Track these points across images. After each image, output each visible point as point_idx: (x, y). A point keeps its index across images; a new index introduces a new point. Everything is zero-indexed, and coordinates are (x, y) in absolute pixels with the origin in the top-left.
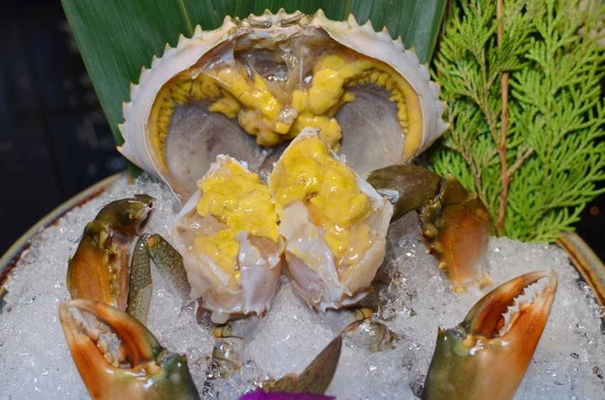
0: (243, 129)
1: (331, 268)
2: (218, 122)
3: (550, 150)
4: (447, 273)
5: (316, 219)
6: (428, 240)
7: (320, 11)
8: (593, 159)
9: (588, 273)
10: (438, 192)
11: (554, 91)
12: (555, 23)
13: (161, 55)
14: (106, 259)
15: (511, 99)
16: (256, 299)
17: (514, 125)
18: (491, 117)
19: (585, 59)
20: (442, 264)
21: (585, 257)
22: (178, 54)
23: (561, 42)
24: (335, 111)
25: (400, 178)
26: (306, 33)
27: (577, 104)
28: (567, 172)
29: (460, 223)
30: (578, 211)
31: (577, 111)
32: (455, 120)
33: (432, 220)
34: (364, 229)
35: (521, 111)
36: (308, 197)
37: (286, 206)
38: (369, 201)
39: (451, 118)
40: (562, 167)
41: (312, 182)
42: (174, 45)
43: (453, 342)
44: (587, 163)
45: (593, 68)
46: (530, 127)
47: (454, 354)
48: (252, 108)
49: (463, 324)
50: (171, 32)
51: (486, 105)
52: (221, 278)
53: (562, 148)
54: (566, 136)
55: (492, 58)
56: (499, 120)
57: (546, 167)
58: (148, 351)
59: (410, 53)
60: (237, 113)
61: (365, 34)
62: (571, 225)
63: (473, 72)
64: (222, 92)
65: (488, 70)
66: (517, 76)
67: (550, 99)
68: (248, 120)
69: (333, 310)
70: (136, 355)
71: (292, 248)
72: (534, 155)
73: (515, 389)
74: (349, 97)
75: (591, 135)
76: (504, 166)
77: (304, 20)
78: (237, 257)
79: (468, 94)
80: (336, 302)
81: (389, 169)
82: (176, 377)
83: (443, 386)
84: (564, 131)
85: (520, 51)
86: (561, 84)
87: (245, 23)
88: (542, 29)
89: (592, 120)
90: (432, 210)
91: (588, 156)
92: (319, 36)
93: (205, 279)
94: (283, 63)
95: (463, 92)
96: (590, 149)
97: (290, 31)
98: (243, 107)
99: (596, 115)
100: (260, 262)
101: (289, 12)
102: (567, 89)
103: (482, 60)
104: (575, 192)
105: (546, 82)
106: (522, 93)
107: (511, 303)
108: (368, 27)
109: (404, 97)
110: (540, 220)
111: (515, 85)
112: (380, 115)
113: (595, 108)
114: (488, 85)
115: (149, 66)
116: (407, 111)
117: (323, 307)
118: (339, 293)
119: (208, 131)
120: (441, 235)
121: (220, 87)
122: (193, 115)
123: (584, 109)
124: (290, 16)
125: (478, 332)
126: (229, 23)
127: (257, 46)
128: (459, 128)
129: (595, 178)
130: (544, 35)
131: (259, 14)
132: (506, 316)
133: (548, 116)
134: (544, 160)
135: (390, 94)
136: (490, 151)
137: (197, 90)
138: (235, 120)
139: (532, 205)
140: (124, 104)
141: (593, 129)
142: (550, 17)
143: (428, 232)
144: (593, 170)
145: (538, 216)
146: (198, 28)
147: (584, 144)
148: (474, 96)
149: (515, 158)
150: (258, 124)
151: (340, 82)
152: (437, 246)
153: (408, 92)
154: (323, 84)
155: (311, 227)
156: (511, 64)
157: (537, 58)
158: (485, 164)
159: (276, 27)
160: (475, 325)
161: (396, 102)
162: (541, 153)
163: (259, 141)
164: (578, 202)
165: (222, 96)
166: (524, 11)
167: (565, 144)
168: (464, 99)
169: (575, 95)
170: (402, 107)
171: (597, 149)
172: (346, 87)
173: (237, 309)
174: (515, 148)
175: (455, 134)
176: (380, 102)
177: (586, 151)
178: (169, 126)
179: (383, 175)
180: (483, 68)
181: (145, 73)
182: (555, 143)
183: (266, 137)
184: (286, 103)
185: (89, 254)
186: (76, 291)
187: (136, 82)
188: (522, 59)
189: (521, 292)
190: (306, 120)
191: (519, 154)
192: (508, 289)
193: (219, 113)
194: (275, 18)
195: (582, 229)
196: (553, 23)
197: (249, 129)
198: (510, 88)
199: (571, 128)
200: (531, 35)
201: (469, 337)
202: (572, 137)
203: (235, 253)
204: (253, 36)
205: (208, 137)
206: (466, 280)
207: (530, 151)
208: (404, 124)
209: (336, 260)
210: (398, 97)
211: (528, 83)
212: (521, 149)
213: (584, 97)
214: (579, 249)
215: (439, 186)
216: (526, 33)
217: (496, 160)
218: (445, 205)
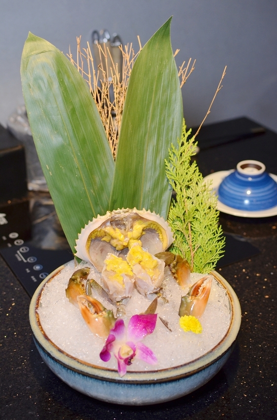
0: (112, 245)
1: (150, 281)
2: (104, 244)
3: (205, 245)
4: (179, 284)
5: (143, 268)
6: (173, 274)
7: (135, 208)
8: (218, 247)
9: (220, 281)
10: (175, 259)
11: (204, 227)
12: (202, 206)
13: (87, 224)
14: (81, 286)
15: (192, 230)
16: (129, 292)
17: (193, 238)
18: (186, 236)
19: (212, 216)
20: (177, 281)
21: (219, 277)
22: (94, 223)
23: (205, 212)
24: (140, 238)
25: (163, 256)
26: (131, 214)
27: (211, 230)
28: (210, 251)
29: (182, 268)
30: (215, 263)
31: (212, 232)
32: (176, 237)
33: (174, 267)
34: (157, 270)
35: (195, 234)
36: (140, 262)
37: (134, 265)
38: (158, 262)
39: (175, 237)
40: (209, 250)
41: (140, 258)
42: (92, 221)
43: (186, 299)
44: (216, 248)
45: (215, 219)
46: (198, 238)
47: (187, 302)
48: (116, 238)
49: (188, 294)
50: (89, 217)
51: (185, 232)
52: (120, 286)
53: (208, 244)
54: (209, 240)
55: (185, 218)
56: (189, 237)
57: (204, 250)
58: (102, 309)
59: (162, 218)
60: (110, 241)
61: (148, 214)
62: (214, 268)
63: (180, 223)
64: (106, 234)
65: (185, 222)
66: (193, 223)
67: (203, 229)
68: (114, 242)
69: (151, 293)
70: (99, 310)
71: (139, 276)
72: (200, 247)
73: (204, 310)
74: (144, 233)
75: (217, 239)
76: (192, 251)
77: (130, 211)
78: (123, 280)
79: (179, 229)
80: (152, 291)
81: (160, 253)
82: (110, 316)
83: (184, 312)
84: (208, 239)
85: (193, 215)
86: (206, 225)
87: (113, 213)
88: (198, 208)
89: (216, 235)
90: (174, 264)
91: (216, 246)
92: (135, 215)
93: (115, 287)
94: (124, 224)
95: (178, 229)
96: (217, 244)
97: (127, 214)
98: (112, 238)
99: (217, 233)
100: (130, 281)
101: (125, 208)
102: (208, 226)
103: (183, 219)
104: (213, 258)
105: (202, 224)
106: (194, 228)
107: (200, 286)
108: (149, 211)
109: (161, 232)
110: (204, 267)
111: (192, 226)
112: (153, 238)
113: (216, 231)
114: (185, 226)
115: (84, 228)
116: (162, 236)
117: (148, 293)
118: (153, 288)
119: (101, 247)
120: (177, 272)
121: (105, 232)
122: (97, 242)
123: (213, 231)
124: (125, 210)
125: (192, 295)
126: (108, 213)
127: (116, 219)
128: (177, 240)
129: (219, 253)
130: (199, 210)
131: (116, 210)
132: (199, 290)
133: (203, 234)
134: (204, 248)
135: (156, 231)
136: (187, 247)
137: (98, 234)
138: (109, 243)
139: (201, 262)
140: (76, 240)
141: (217, 237)
142: (201, 204)
143: (173, 271)
144: (218, 250)
145: (203, 266)
146: (98, 215)
147: (214, 242)
148: (181, 230)
149: (194, 248)
150: (117, 243)
151: (142, 229)
152: (176, 275)
153: (162, 230)
154: (137, 230)
155: (143, 270)
156: (191, 220)
157: (198, 217)
158: (186, 251)
159: (122, 213)
160: (191, 293)
161: (158, 233)
162: (202, 246)
163: (117, 249)
164: (215, 261)
165: (106, 235)
166: (193, 203)
167: (209, 243)
168: (178, 231)
169: (211, 227)
170: (160, 235)
171: (219, 244)
172: (143, 230)
173: (124, 295)
174: (194, 245)
175: (176, 242)
176: (153, 234)
177: (215, 244)
178: (90, 246)
179: (158, 255)
180: (183, 221)
181: (83, 230)
182: (206, 243)
183: (120, 247)
184: (126, 236)
185: (74, 286)
186: (70, 298)
187: (80, 233)
188: (194, 218)
189: (203, 283)
190: (132, 241)
191: (196, 247)
192: (199, 282)
193: (104, 241)
194: (121, 211)
195: (216, 269)
196: (201, 206)
197: (114, 245)
198: (191, 227)
199: (210, 238)
200: (196, 210)
201: (190, 297)
202: (211, 241)
203: (122, 279)
204: (116, 217)
205: (101, 249)
206: (185, 286)
207: (199, 246)
208: (161, 240)
209: (151, 279)
210: (159, 232)
211: (196, 225)
212: (196, 245)
213: (213, 228)
214: (217, 275)
215: (175, 257)
216: (194, 210)
217: (189, 249)
218: (177, 263)
